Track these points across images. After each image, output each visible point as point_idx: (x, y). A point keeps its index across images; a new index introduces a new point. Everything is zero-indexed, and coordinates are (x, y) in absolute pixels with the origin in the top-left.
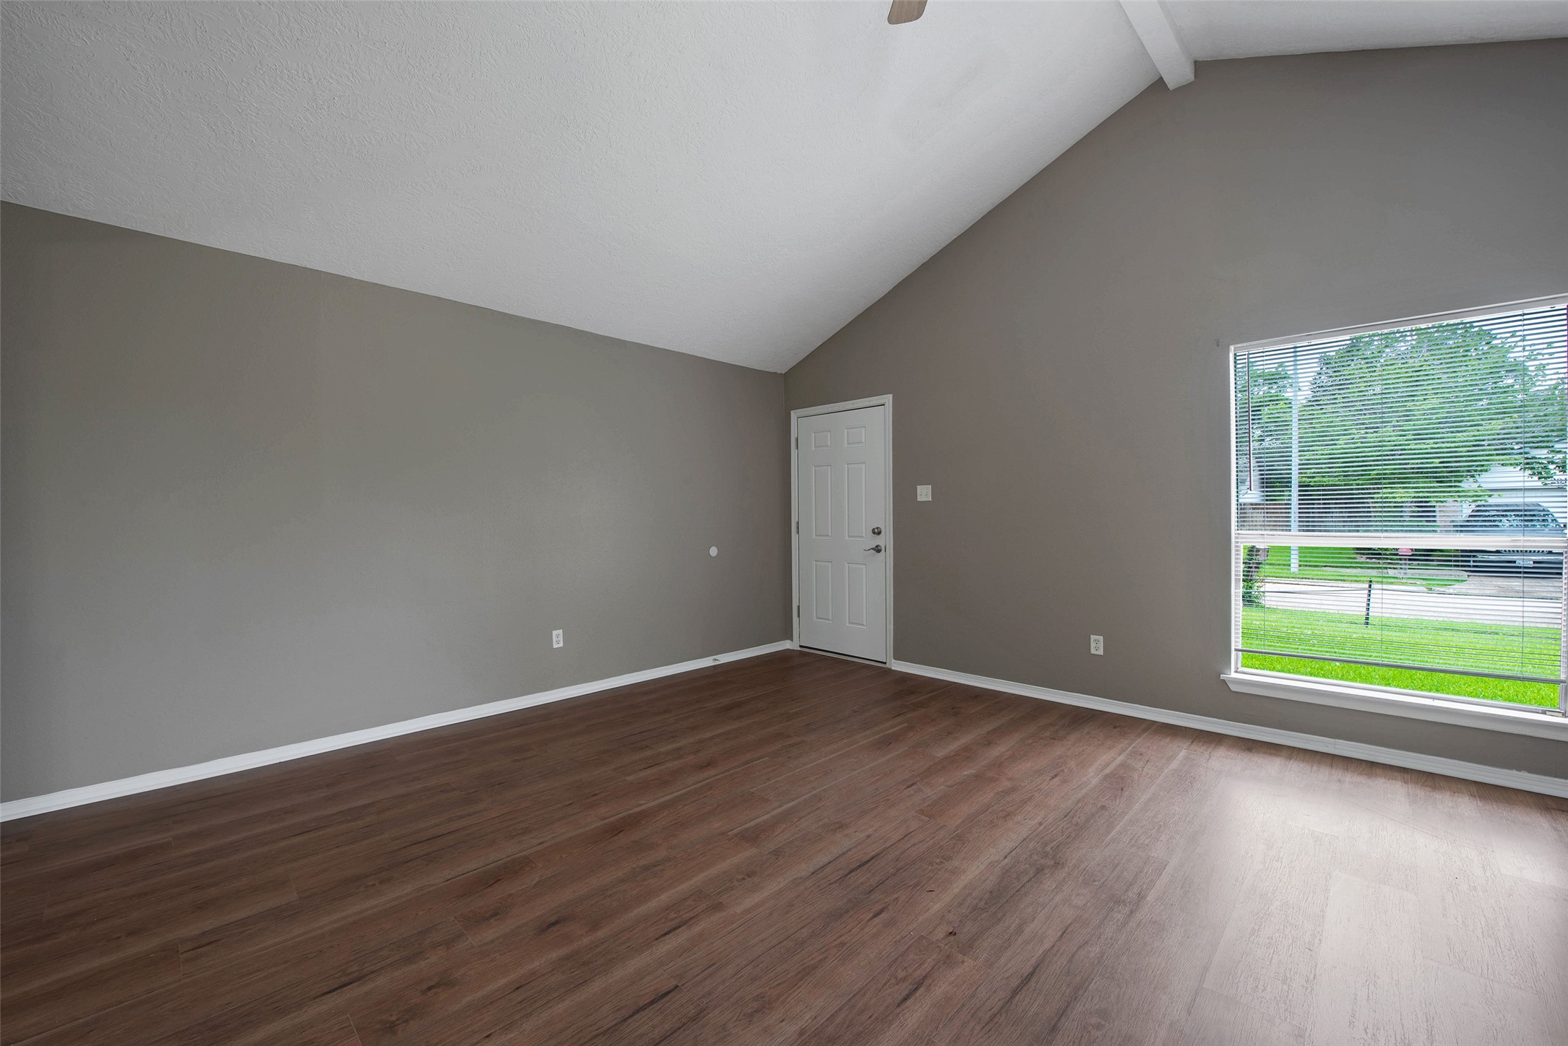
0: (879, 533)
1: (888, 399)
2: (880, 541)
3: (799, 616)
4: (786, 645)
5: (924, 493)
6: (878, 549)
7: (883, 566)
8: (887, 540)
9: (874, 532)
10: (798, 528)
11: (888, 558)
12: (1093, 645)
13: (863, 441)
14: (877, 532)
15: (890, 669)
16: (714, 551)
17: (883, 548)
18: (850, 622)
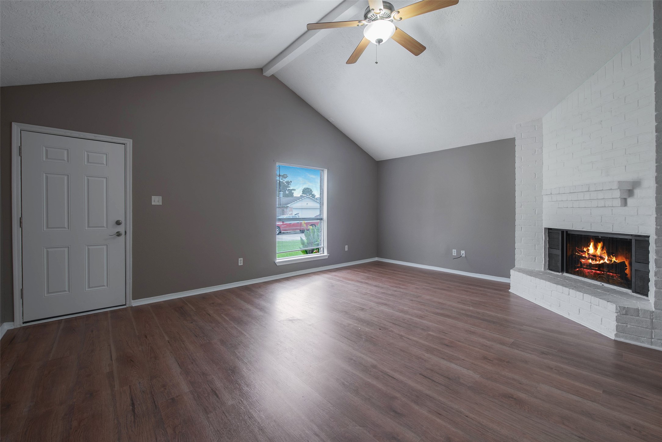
0: (120, 224)
1: (128, 141)
2: (121, 229)
3: (22, 297)
5: (157, 200)
6: (119, 234)
7: (123, 245)
8: (127, 229)
10: (21, 222)
11: (127, 240)
12: (239, 262)
14: (118, 223)
15: (133, 306)
17: (124, 233)
18: (89, 287)
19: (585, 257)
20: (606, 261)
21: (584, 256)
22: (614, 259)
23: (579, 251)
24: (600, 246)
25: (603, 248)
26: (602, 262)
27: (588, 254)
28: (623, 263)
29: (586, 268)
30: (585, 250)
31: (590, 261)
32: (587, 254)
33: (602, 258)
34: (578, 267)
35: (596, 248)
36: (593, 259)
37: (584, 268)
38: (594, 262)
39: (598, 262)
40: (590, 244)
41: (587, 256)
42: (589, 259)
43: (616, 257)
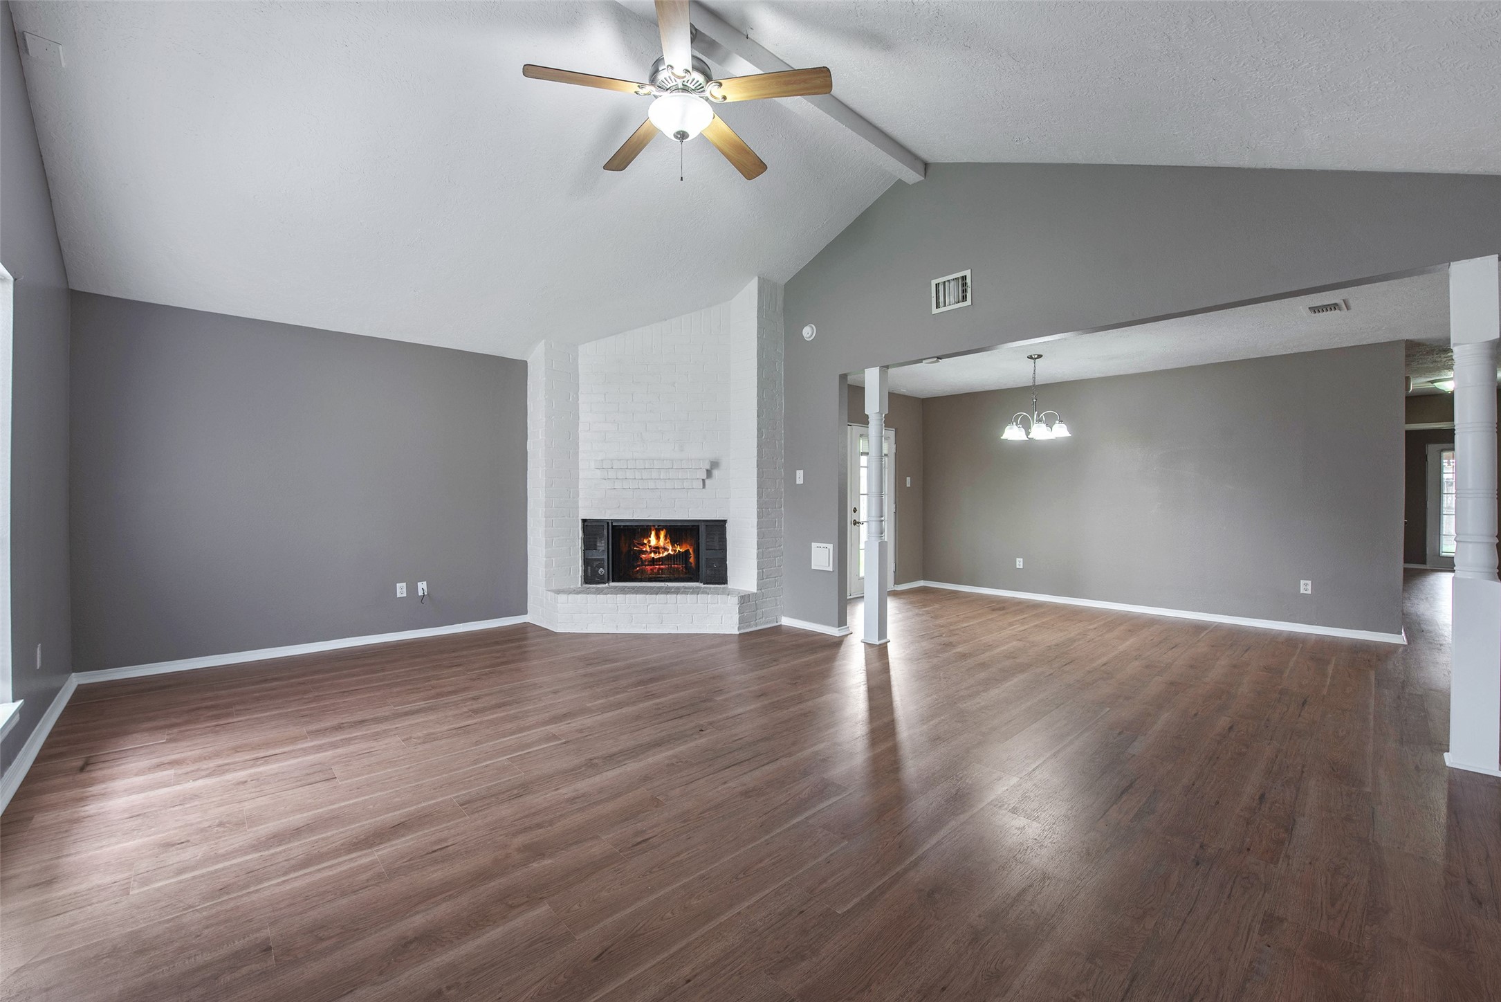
19: (646, 551)
20: (670, 552)
21: (644, 549)
22: (678, 549)
23: (638, 544)
24: (662, 534)
25: (666, 537)
26: (666, 553)
27: (650, 546)
28: (687, 551)
29: (648, 565)
30: (645, 541)
31: (652, 555)
32: (648, 547)
33: (666, 549)
34: (638, 566)
35: (658, 537)
36: (655, 553)
37: (646, 566)
38: (657, 556)
39: (661, 555)
40: (651, 534)
41: (648, 549)
42: (651, 553)
43: (680, 545)
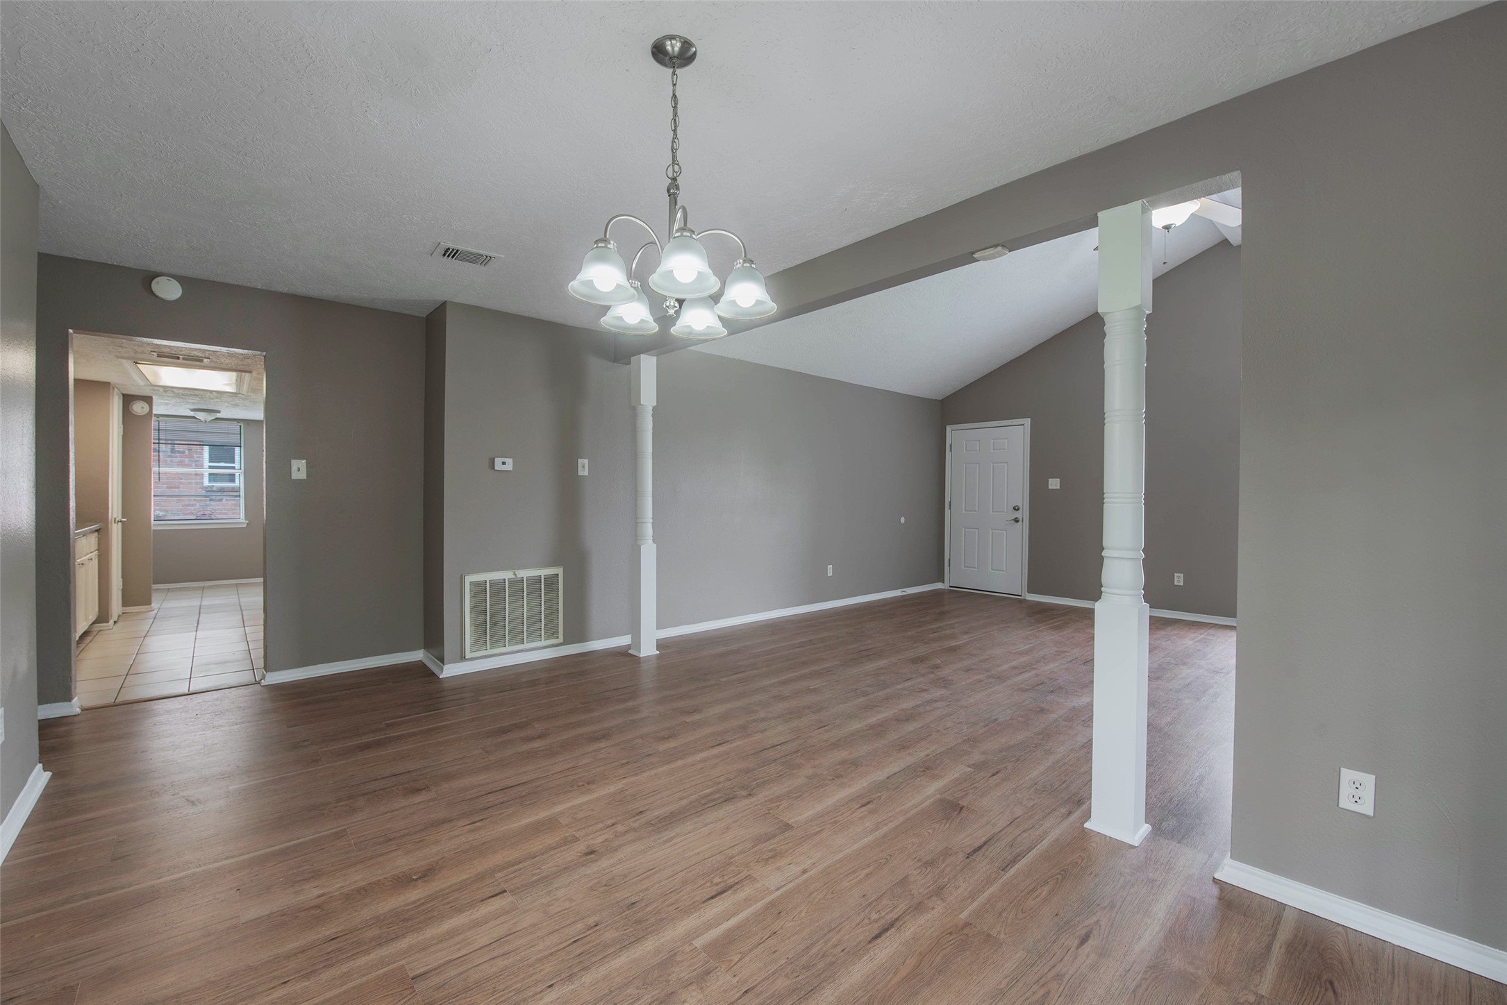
0: (1018, 510)
1: (1027, 421)
2: (1018, 515)
3: (949, 566)
4: (939, 586)
5: (1054, 484)
6: (1016, 520)
7: (1021, 532)
8: (1025, 514)
9: (1014, 509)
10: (950, 505)
11: (1024, 528)
12: (1176, 579)
13: (1006, 448)
14: (1016, 509)
15: (1026, 599)
16: (903, 520)
17: (1021, 520)
18: (992, 569)
